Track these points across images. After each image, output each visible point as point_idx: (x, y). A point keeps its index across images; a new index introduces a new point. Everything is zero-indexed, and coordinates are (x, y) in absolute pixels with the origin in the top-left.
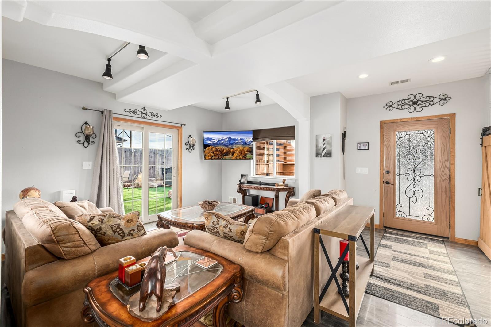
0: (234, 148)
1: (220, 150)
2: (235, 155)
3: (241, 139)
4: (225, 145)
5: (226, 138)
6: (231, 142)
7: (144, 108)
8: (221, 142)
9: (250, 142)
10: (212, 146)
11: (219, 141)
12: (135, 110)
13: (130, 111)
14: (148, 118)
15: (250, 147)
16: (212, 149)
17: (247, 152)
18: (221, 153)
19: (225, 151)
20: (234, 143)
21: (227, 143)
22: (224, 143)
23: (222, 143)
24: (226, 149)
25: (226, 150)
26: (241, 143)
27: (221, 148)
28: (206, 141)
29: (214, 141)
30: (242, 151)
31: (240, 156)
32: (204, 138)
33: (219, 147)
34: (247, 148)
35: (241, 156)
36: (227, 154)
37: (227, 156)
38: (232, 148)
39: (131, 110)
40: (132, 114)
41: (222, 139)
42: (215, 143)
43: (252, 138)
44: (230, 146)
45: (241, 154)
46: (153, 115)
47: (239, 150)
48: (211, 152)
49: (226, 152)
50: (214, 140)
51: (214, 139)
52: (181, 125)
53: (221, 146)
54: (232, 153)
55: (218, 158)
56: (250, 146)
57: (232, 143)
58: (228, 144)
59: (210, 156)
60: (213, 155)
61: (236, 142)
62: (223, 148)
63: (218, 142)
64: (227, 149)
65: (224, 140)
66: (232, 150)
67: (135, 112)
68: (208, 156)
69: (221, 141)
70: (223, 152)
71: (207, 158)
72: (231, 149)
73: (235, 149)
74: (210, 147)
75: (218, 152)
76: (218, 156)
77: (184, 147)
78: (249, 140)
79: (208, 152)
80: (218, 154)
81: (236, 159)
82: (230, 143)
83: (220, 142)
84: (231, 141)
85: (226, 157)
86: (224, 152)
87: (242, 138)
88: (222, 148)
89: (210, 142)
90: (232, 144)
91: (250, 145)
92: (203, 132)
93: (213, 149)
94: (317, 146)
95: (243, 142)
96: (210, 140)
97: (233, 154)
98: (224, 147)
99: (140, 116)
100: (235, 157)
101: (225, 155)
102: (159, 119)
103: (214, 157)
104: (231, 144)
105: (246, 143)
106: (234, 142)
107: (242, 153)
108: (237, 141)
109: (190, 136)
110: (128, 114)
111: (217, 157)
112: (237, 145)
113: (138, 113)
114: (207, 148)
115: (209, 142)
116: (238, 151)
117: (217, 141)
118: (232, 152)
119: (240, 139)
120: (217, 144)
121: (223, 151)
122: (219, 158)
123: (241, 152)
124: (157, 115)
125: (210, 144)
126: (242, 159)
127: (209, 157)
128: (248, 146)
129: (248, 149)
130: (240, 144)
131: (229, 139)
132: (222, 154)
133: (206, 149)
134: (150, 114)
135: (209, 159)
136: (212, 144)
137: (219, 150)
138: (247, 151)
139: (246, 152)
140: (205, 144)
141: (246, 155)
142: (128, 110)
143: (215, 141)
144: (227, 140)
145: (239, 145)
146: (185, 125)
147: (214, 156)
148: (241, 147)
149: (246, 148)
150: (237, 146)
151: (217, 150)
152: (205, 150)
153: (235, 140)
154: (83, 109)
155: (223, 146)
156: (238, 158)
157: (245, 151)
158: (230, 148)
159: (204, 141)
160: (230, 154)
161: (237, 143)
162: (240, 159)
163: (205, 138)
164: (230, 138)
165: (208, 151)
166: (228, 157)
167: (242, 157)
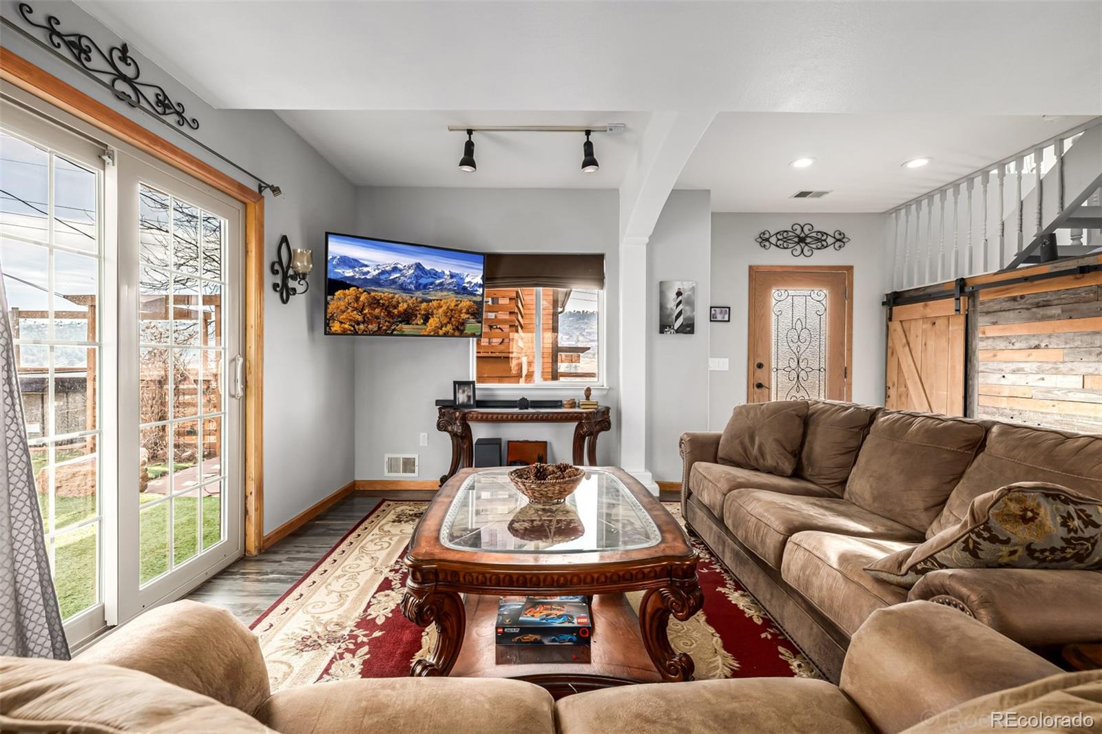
0: (431, 301)
1: (387, 303)
2: (433, 322)
3: (452, 276)
4: (403, 288)
5: (406, 264)
6: (423, 281)
8: (392, 277)
9: (476, 285)
10: (358, 288)
11: (383, 272)
15: (474, 302)
16: (357, 299)
17: (467, 316)
18: (389, 312)
19: (402, 307)
20: (432, 283)
21: (411, 283)
22: (400, 282)
23: (394, 282)
24: (404, 301)
25: (405, 306)
26: (451, 287)
27: (390, 296)
28: (335, 267)
29: (365, 269)
30: (452, 310)
31: (446, 325)
32: (329, 258)
33: (384, 293)
34: (468, 303)
35: (449, 328)
36: (407, 317)
37: (408, 323)
38: (424, 301)
41: (395, 269)
42: (368, 277)
43: (481, 276)
44: (419, 294)
45: (450, 319)
47: (444, 308)
48: (355, 309)
49: (405, 310)
50: (366, 266)
51: (366, 263)
52: (262, 186)
53: (391, 290)
54: (423, 315)
55: (376, 329)
56: (474, 299)
57: (426, 285)
58: (412, 287)
59: (350, 320)
60: (360, 318)
61: (438, 282)
62: (397, 296)
63: (383, 277)
64: (410, 302)
65: (401, 270)
66: (424, 305)
68: (341, 323)
69: (389, 273)
70: (396, 311)
71: (336, 327)
72: (421, 302)
73: (435, 303)
74: (352, 289)
75: (377, 311)
76: (379, 323)
77: (268, 279)
78: (474, 281)
79: (343, 308)
80: (377, 318)
81: (437, 335)
82: (420, 285)
83: (387, 276)
84: (422, 277)
85: (406, 328)
86: (398, 312)
87: (455, 271)
88: (393, 298)
89: (352, 274)
90: (425, 287)
91: (475, 295)
92: (327, 234)
93: (361, 299)
94: (662, 307)
95: (459, 285)
96: (353, 267)
97: (426, 319)
98: (400, 295)
100: (433, 327)
101: (401, 322)
103: (362, 327)
104: (421, 287)
105: (465, 289)
106: (431, 280)
107: (452, 316)
108: (440, 278)
109: (286, 240)
111: (373, 327)
112: (442, 290)
114: (339, 293)
115: (349, 273)
116: (441, 311)
117: (377, 272)
118: (423, 312)
119: (448, 273)
120: (376, 281)
121: (395, 307)
122: (379, 328)
123: (451, 314)
124: (178, 109)
125: (352, 278)
126: (453, 336)
127: (346, 326)
128: (470, 297)
129: (470, 307)
130: (449, 290)
131: (415, 270)
132: (390, 314)
133: (334, 295)
134: (150, 94)
135: (344, 333)
136: (360, 282)
137: (383, 304)
138: (467, 313)
139: (464, 316)
140: (331, 276)
141: (463, 324)
143: (369, 272)
144: (411, 272)
145: (445, 293)
147: (363, 323)
148: (450, 299)
149: (466, 302)
150: (440, 294)
151: (375, 303)
152: (329, 298)
153: (436, 275)
155: (395, 291)
156: (441, 332)
157: (460, 312)
158: (419, 300)
159: (330, 267)
160: (416, 317)
161: (441, 284)
162: (446, 335)
163: (334, 258)
164: (418, 266)
165: (342, 304)
166: (411, 326)
167: (454, 330)
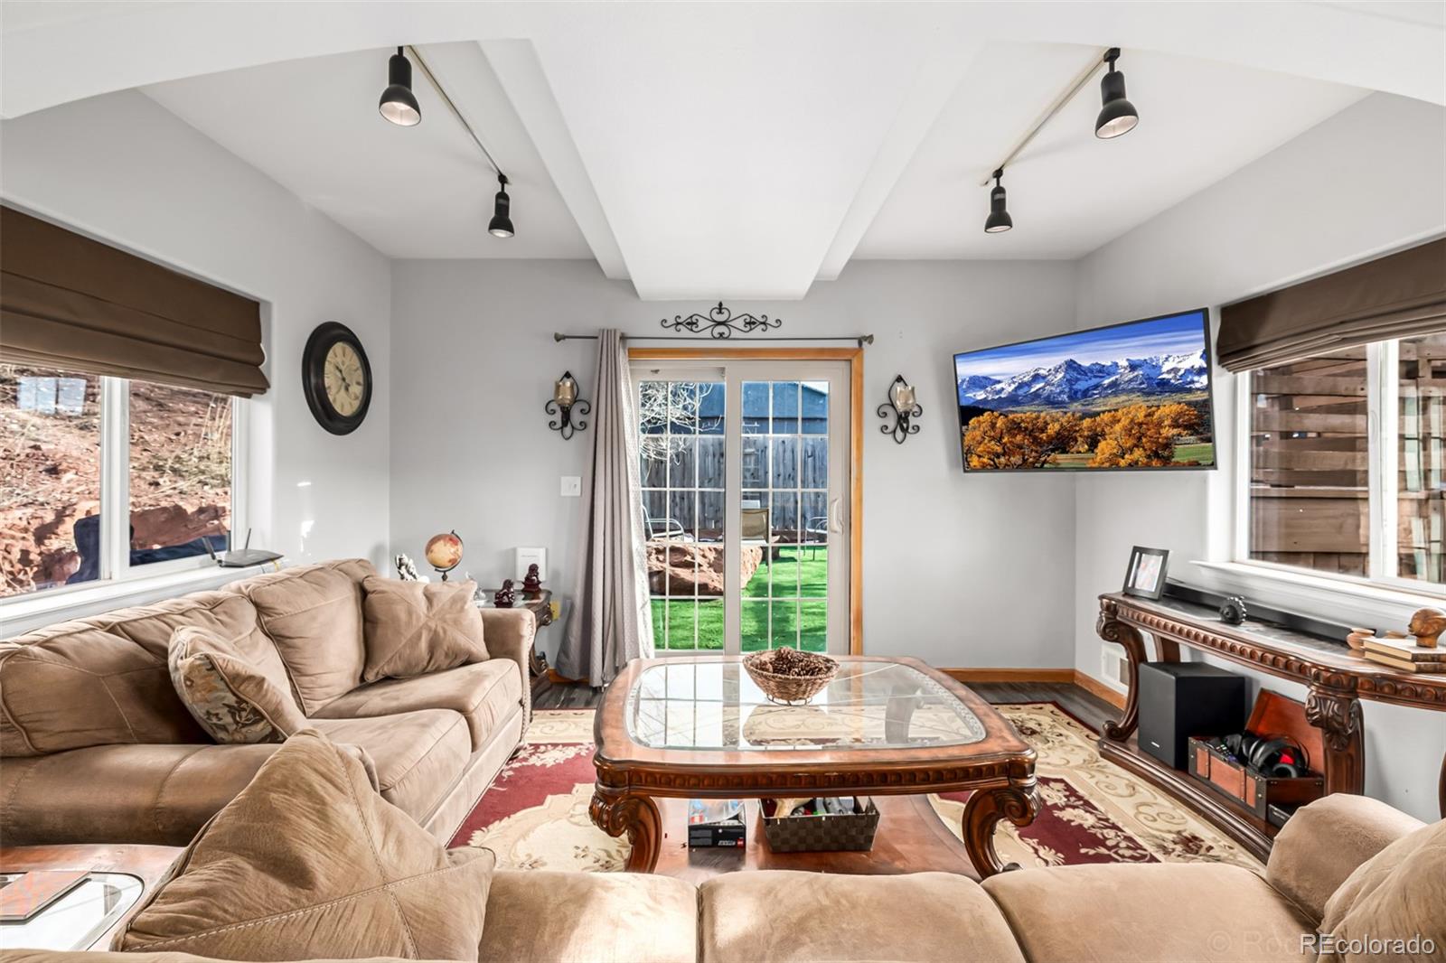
0: (1098, 414)
1: (1030, 427)
2: (1105, 448)
3: (1133, 367)
4: (1051, 402)
5: (1052, 367)
6: (1081, 385)
7: (721, 304)
8: (1033, 390)
9: (1188, 371)
10: (993, 412)
11: (1021, 386)
12: (691, 317)
13: (678, 324)
14: (735, 334)
15: (1189, 404)
16: (993, 426)
17: (1175, 431)
18: (1035, 438)
19: (1053, 429)
20: (1096, 387)
21: (1062, 392)
22: (1046, 393)
23: (1037, 395)
24: (1055, 421)
25: (1057, 426)
26: (1134, 385)
27: (1034, 415)
28: (965, 392)
29: (998, 387)
30: (1140, 424)
31: (1131, 450)
32: (959, 381)
33: (1025, 413)
34: (1175, 408)
35: (1138, 454)
36: (1062, 442)
37: (1064, 451)
38: (1085, 415)
39: (679, 321)
40: (685, 332)
41: (1036, 378)
42: (1003, 396)
43: (1200, 353)
44: (1077, 407)
45: (1139, 439)
46: (751, 323)
47: (1125, 422)
48: (993, 438)
49: (1058, 433)
50: (999, 382)
51: (998, 378)
52: (860, 341)
53: (1033, 408)
54: (1088, 437)
55: (1020, 462)
56: (1189, 397)
57: (1088, 390)
58: (1065, 397)
59: (989, 453)
60: (999, 449)
61: (1106, 382)
62: (1043, 415)
63: (1021, 392)
64: (1064, 420)
65: (1044, 377)
66: (1087, 422)
67: (691, 324)
68: (980, 456)
69: (1029, 384)
70: (1044, 436)
71: (975, 462)
72: (1082, 418)
73: (1106, 417)
74: (986, 414)
75: (1019, 438)
76: (1023, 454)
77: (872, 422)
78: (1186, 365)
79: (979, 438)
80: (1020, 447)
81: (1115, 466)
82: (1076, 392)
83: (1026, 389)
84: (1078, 380)
85: (1061, 458)
86: (1048, 436)
87: (1138, 356)
88: (1038, 418)
89: (984, 396)
90: (1085, 393)
91: (1190, 391)
92: (954, 356)
93: (998, 425)
95: (1149, 379)
96: (983, 387)
97: (1093, 443)
98: (1047, 413)
99: (707, 333)
100: (1107, 455)
101: (1053, 451)
102: (771, 332)
103: (1002, 460)
104: (1079, 395)
105: (1164, 384)
106: (1094, 381)
107: (1143, 435)
108: (1109, 374)
109: (899, 379)
110: (671, 332)
111: (1016, 459)
112: (1115, 394)
113: (702, 324)
114: (973, 421)
115: (980, 395)
116: (1118, 427)
117: (1013, 386)
118: (1086, 433)
119: (1126, 364)
120: (1013, 400)
121: (1043, 430)
122: (1025, 461)
123: (1137, 433)
124: (762, 320)
125: (985, 401)
126: (1148, 467)
127: (985, 460)
128: (1177, 397)
129: (1180, 414)
130: (1132, 391)
131: (1066, 371)
132: (1036, 441)
133: (968, 424)
134: (740, 323)
135: (984, 468)
136: (994, 404)
137: (1026, 428)
138: (1175, 425)
139: (1168, 432)
140: (963, 403)
141: (1168, 445)
142: (671, 321)
143: (1003, 389)
144: (1060, 376)
145: (1123, 398)
146: (870, 339)
147: (1004, 455)
148: (1137, 407)
149: (1169, 407)
150: (1113, 401)
151: (1015, 428)
152: (964, 428)
153: (1102, 371)
154: (558, 338)
155: (1040, 408)
156: (1122, 463)
157: (1159, 425)
158: (1078, 415)
159: (961, 393)
160: (1077, 441)
161: (1114, 384)
162: (1133, 466)
163: (963, 381)
164: (1071, 365)
165: (978, 433)
166: (1069, 455)
167: (1149, 457)
